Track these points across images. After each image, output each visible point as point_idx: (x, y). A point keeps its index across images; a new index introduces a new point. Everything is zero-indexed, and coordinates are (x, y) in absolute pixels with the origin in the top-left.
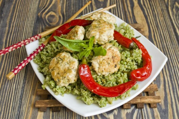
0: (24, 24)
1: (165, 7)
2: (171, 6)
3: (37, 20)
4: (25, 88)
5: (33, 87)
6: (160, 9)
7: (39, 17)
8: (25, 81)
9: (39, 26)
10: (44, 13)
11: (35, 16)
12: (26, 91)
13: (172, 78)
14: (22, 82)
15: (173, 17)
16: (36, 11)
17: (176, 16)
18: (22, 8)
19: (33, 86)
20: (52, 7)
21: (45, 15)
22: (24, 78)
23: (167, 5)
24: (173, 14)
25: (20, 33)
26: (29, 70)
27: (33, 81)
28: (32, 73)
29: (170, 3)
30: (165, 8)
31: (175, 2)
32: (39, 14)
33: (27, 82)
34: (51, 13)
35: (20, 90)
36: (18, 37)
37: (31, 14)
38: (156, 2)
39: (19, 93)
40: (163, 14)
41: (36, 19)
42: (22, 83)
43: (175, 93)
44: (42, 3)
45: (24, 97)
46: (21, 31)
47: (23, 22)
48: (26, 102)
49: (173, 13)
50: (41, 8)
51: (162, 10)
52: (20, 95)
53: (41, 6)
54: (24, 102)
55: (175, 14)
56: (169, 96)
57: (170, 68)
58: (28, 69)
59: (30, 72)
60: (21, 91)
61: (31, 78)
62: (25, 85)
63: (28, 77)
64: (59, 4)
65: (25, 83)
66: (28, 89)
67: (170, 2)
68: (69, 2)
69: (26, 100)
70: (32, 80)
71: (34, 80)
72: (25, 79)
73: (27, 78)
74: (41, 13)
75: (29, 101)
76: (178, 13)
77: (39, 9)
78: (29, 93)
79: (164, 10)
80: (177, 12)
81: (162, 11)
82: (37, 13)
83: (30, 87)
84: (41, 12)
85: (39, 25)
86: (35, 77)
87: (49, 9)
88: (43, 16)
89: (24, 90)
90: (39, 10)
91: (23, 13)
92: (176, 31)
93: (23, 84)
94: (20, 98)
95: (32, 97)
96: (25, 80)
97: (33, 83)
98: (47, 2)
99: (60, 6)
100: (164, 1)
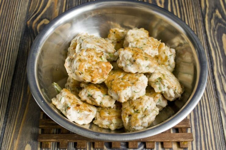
0: (7, 37)
1: (200, 17)
2: (208, 15)
3: (25, 32)
4: (6, 129)
5: (16, 129)
6: (193, 20)
7: (28, 26)
8: (6, 120)
9: (27, 41)
10: (35, 21)
11: (23, 26)
12: (8, 133)
13: (197, 122)
14: (3, 120)
15: (210, 32)
16: (24, 17)
17: (214, 31)
18: (6, 12)
19: (16, 127)
20: (46, 12)
21: (36, 25)
22: (6, 115)
23: (204, 13)
24: (210, 28)
25: (2, 50)
29: (207, 11)
30: (201, 19)
31: (215, 9)
32: (28, 23)
33: (9, 121)
34: (45, 21)
37: (17, 22)
38: (189, 9)
40: (196, 28)
41: (24, 30)
43: (199, 143)
44: (33, 5)
45: (4, 142)
46: (4, 48)
47: (7, 33)
48: (6, 148)
49: (211, 26)
50: (32, 13)
51: (196, 21)
53: (31, 9)
54: (4, 148)
55: (213, 28)
58: (10, 103)
59: (13, 107)
61: (14, 116)
62: (6, 126)
63: (10, 113)
64: (56, 8)
65: (6, 122)
66: (10, 130)
67: (209, 9)
68: (70, 5)
70: (15, 119)
71: (18, 119)
73: (9, 116)
75: (11, 147)
76: (217, 27)
77: (29, 14)
78: (11, 137)
79: (199, 21)
80: (216, 25)
81: (196, 23)
82: (26, 21)
83: (12, 128)
84: (31, 19)
85: (28, 38)
86: (19, 115)
87: (43, 15)
88: (33, 26)
89: (4, 132)
90: (28, 16)
91: (7, 20)
92: (211, 54)
93: (4, 124)
95: (15, 142)
96: (6, 119)
97: (17, 123)
98: (40, 4)
99: (57, 11)
100: (201, 7)
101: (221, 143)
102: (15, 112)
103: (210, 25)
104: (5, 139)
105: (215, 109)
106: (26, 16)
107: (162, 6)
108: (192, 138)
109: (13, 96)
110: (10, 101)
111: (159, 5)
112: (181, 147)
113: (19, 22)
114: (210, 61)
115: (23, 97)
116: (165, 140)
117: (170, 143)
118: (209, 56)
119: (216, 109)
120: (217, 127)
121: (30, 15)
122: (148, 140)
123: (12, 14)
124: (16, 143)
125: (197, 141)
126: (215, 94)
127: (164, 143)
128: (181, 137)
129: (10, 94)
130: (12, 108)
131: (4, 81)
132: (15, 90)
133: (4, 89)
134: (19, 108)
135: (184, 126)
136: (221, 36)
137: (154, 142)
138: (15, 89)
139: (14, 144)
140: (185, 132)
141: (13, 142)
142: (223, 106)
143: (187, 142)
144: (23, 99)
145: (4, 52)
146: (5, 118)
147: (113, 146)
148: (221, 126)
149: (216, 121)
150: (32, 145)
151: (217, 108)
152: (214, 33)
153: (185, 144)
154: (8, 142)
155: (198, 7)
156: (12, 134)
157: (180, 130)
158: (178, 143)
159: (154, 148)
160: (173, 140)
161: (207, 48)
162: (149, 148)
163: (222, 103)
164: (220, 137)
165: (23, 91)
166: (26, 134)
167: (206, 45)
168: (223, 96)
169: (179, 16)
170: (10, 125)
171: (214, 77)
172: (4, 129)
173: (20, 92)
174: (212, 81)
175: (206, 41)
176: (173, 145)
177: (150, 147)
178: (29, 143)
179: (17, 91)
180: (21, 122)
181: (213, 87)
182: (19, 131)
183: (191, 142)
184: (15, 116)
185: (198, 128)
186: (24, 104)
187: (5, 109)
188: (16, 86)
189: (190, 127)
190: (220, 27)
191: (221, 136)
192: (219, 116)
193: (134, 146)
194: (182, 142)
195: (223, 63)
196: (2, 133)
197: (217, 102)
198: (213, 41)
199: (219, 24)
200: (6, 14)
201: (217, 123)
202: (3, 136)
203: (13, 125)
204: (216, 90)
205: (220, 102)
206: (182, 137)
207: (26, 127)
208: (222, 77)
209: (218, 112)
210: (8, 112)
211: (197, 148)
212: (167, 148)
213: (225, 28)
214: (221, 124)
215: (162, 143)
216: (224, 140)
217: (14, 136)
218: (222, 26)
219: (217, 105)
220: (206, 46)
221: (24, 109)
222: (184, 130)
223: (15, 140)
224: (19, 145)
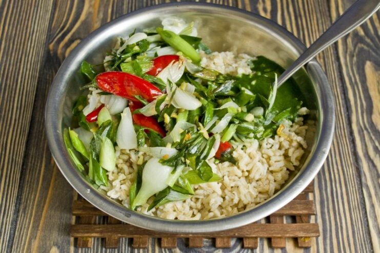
3: (46, 62)
4: (18, 222)
5: (34, 222)
7: (51, 52)
8: (17, 207)
9: (49, 77)
10: (62, 44)
11: (42, 53)
12: (21, 229)
13: (324, 206)
14: (13, 208)
15: (345, 58)
16: (44, 37)
17: (352, 56)
18: (14, 29)
19: (34, 219)
20: (79, 28)
21: (64, 49)
22: (17, 200)
24: (345, 52)
25: (10, 92)
26: (26, 183)
27: (35, 207)
28: (33, 189)
32: (51, 46)
33: (23, 209)
35: (9, 227)
36: (5, 102)
37: (33, 45)
38: (310, 20)
39: (6, 235)
41: (44, 59)
42: (11, 212)
43: (328, 242)
44: (58, 17)
45: (15, 243)
47: (16, 65)
49: (347, 48)
50: (57, 30)
52: (8, 239)
53: (55, 25)
55: (351, 52)
56: (314, 248)
57: (323, 183)
58: (24, 179)
59: (30, 186)
60: (11, 228)
61: (30, 201)
62: (17, 217)
63: (24, 197)
64: (96, 22)
65: (18, 212)
66: (25, 225)
68: (118, 16)
69: (20, 249)
70: (33, 205)
71: (37, 205)
72: (18, 203)
73: (23, 200)
74: (56, 42)
75: (27, 252)
76: (357, 50)
77: (52, 32)
78: (27, 235)
80: (355, 46)
82: (47, 44)
83: (28, 220)
84: (56, 40)
85: (50, 73)
86: (38, 199)
87: (74, 33)
88: (59, 51)
89: (16, 228)
90: (50, 35)
91: (16, 43)
92: (347, 94)
93: (14, 214)
94: (8, 245)
95: (33, 244)
96: (18, 205)
97: (36, 212)
98: (69, 15)
99: (97, 25)
100: (330, 16)
101: (364, 241)
102: (31, 194)
103: (345, 47)
104: (16, 238)
105: (353, 185)
106: (47, 35)
107: (268, 16)
108: (318, 231)
109: (29, 168)
110: (23, 176)
111: (262, 14)
112: (300, 245)
113: (36, 45)
114: (345, 106)
115: (45, 169)
116: (274, 235)
117: (282, 240)
118: (343, 97)
119: (355, 186)
120: (357, 215)
121: (54, 34)
122: (247, 234)
123: (24, 32)
124: (35, 244)
125: (325, 238)
126: (354, 160)
127: (272, 240)
128: (299, 231)
129: (23, 165)
130: (27, 187)
131: (13, 144)
132: (32, 158)
133: (14, 158)
134: (39, 189)
135: (305, 212)
136: (364, 64)
137: (256, 238)
138: (31, 156)
139: (32, 247)
140: (306, 222)
141: (30, 243)
142: (366, 180)
143: (309, 237)
144: (45, 172)
145: (13, 95)
146: (16, 204)
147: (191, 244)
148: (364, 212)
149: (355, 205)
150: (60, 248)
151: (357, 183)
152: (351, 61)
153: (307, 241)
154: (21, 243)
155: (325, 17)
156: (28, 229)
157: (298, 219)
158: (296, 240)
159: (256, 248)
160: (288, 235)
161: (341, 85)
162: (248, 248)
163: (365, 175)
164: (362, 230)
165: (44, 159)
166: (50, 230)
167: (340, 81)
168: (367, 164)
169: (295, 34)
170: (24, 216)
171: (351, 133)
172: (14, 222)
173: (39, 162)
174: (349, 139)
175: (339, 74)
176: (287, 243)
177: (250, 246)
178: (56, 244)
179: (35, 161)
180: (42, 212)
181: (351, 149)
182: (38, 225)
183: (315, 238)
184: (32, 201)
185: (327, 217)
186: (47, 181)
187: (16, 190)
188: (33, 151)
189: (315, 213)
190: (362, 50)
191: (364, 229)
192: (360, 197)
193: (224, 244)
194: (302, 237)
195: (366, 110)
196: (12, 229)
197: (357, 174)
198: (351, 74)
199: (360, 45)
200: (14, 32)
201: (357, 209)
202: (14, 234)
203: (29, 215)
204: (355, 154)
205: (363, 175)
206: (302, 230)
207: (50, 219)
208: (365, 132)
209: (359, 190)
210: (21, 195)
211: (325, 249)
212: (277, 248)
213: (369, 51)
214: (364, 209)
215: (269, 240)
216: (368, 237)
217: (31, 234)
218: (365, 47)
219: (357, 179)
220: (338, 82)
221: (47, 189)
222: (304, 218)
223: (33, 241)
224: (39, 248)
